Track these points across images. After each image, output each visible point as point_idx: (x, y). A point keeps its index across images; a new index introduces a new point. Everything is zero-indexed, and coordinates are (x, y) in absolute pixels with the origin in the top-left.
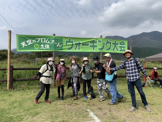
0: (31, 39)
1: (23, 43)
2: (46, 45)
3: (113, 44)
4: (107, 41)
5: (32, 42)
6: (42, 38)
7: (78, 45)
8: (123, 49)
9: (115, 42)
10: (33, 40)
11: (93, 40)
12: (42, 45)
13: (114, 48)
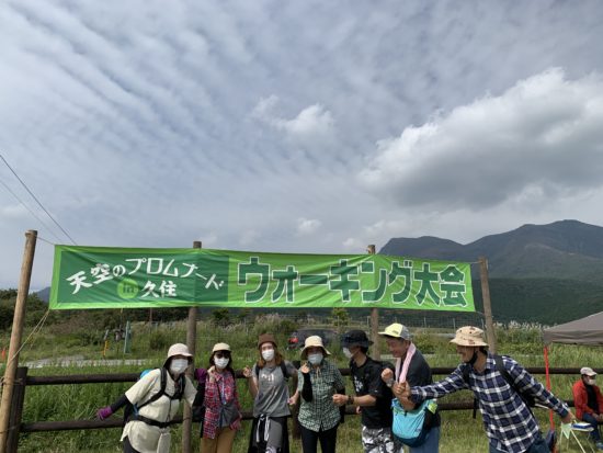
0: (107, 262)
1: (76, 276)
2: (164, 283)
3: (418, 276)
4: (395, 265)
5: (111, 271)
6: (150, 260)
7: (286, 282)
8: (454, 294)
9: (426, 270)
10: (118, 267)
11: (344, 264)
12: (150, 285)
13: (423, 291)
